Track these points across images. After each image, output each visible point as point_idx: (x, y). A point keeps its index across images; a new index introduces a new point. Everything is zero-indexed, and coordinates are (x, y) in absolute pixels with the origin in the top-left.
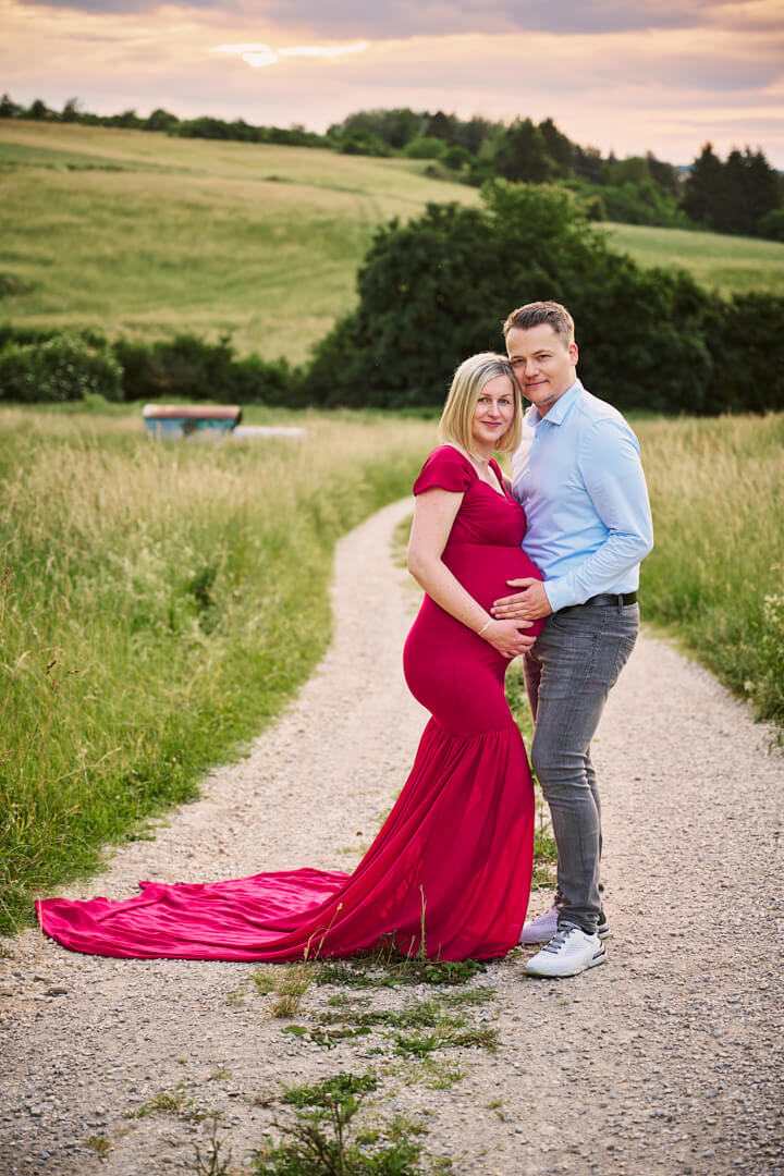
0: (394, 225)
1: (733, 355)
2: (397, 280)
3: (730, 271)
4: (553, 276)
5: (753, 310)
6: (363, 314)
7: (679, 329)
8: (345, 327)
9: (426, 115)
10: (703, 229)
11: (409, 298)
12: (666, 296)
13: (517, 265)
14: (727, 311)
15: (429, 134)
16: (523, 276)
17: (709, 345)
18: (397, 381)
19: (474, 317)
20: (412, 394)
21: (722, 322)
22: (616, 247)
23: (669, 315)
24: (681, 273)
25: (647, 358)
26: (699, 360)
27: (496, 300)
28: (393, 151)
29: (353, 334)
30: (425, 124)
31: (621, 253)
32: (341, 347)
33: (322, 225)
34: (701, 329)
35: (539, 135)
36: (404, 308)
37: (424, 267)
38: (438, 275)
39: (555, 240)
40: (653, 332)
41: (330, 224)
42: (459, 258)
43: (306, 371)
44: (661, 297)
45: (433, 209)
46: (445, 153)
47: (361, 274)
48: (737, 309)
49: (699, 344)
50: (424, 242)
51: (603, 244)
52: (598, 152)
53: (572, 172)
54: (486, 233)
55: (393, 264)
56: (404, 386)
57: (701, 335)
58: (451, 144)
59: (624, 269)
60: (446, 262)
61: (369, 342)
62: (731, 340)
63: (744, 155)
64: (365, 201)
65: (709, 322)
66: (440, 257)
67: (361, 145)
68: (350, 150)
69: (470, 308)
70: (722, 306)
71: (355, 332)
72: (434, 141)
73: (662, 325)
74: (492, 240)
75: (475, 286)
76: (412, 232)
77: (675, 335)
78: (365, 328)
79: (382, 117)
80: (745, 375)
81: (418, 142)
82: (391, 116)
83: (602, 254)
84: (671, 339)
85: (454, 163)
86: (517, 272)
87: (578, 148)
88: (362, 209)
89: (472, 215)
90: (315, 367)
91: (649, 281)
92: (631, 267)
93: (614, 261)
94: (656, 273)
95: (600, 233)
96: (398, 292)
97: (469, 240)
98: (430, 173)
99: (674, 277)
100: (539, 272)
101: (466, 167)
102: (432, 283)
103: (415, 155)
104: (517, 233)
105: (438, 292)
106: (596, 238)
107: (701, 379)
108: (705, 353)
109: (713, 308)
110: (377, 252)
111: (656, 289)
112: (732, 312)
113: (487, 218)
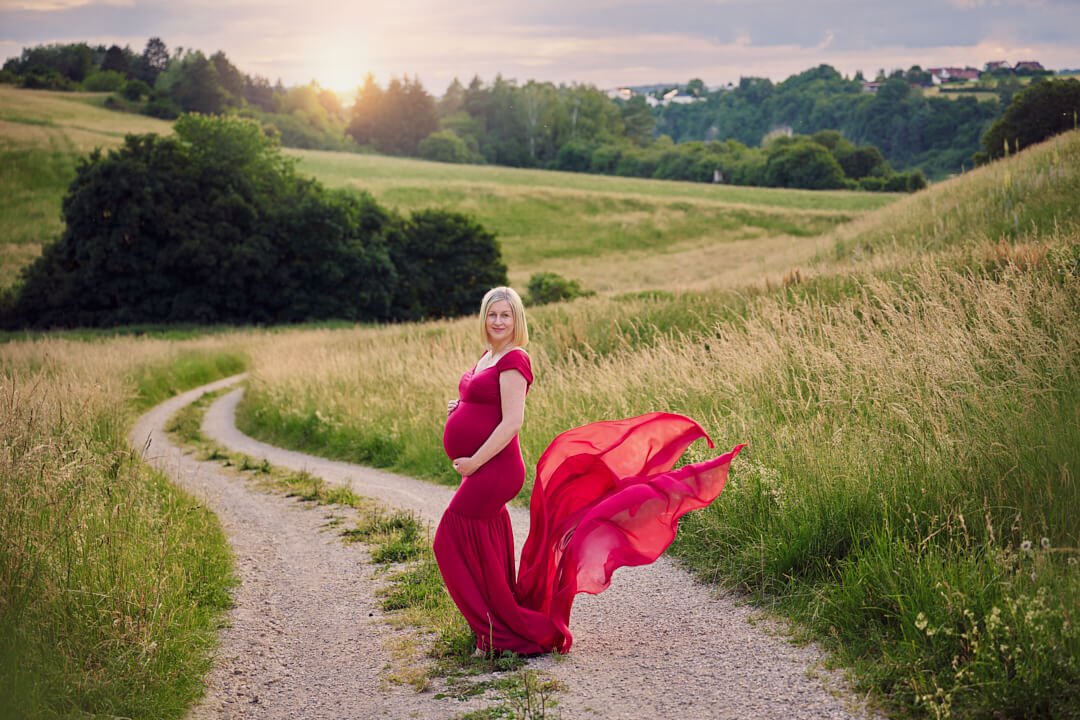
0: (95, 156)
1: (415, 267)
2: (101, 207)
3: (401, 190)
4: (248, 200)
5: (431, 226)
6: (70, 240)
7: (366, 245)
8: (52, 253)
9: (101, 49)
10: (369, 152)
11: (114, 224)
12: (352, 214)
13: (214, 191)
14: (406, 227)
15: (105, 68)
16: (220, 201)
17: (393, 258)
18: (107, 302)
19: (177, 239)
20: (121, 312)
21: (403, 237)
22: (303, 172)
23: (356, 232)
24: (363, 194)
25: (339, 272)
26: (385, 272)
27: (195, 223)
28: (72, 84)
29: (60, 258)
30: (102, 58)
31: (309, 178)
32: (51, 272)
33: (14, 157)
34: (385, 244)
35: (212, 67)
36: (109, 234)
37: (128, 194)
38: (140, 201)
39: (247, 167)
40: (343, 248)
41: (24, 155)
42: (160, 186)
43: (16, 295)
44: (348, 216)
45: (132, 140)
46: (124, 85)
47: (67, 203)
48: (416, 226)
49: (385, 258)
50: (125, 171)
51: (292, 170)
52: (267, 81)
53: (244, 102)
54: (184, 163)
55: (98, 192)
56: (114, 305)
57: (385, 249)
58: (129, 77)
59: (312, 192)
60: (149, 189)
61: (76, 265)
62: (413, 252)
63: (403, 83)
64: (54, 132)
65: (392, 238)
66: (143, 185)
67: (41, 79)
68: (31, 84)
69: (172, 232)
70: (402, 223)
71: (64, 256)
72: (113, 74)
73: (351, 242)
74: (189, 168)
75: (176, 211)
76: (113, 162)
77: (363, 250)
78: (72, 252)
79: (59, 52)
80: (427, 284)
81: (95, 75)
82: (67, 51)
83: (291, 179)
84: (360, 254)
85: (132, 94)
86: (215, 197)
87: (248, 77)
88: (52, 139)
89: (168, 146)
90: (25, 290)
91: (336, 203)
92: (319, 190)
93: (302, 185)
94: (341, 195)
95: (289, 159)
96: (103, 218)
97: (168, 169)
98: (110, 105)
99: (358, 198)
100: (236, 196)
101: (145, 98)
102: (136, 210)
103: (94, 88)
104: (212, 161)
105: (142, 217)
106: (285, 164)
107: (388, 290)
108: (391, 266)
109: (395, 226)
110: (81, 182)
111: (343, 209)
112: (412, 228)
113: (184, 149)
